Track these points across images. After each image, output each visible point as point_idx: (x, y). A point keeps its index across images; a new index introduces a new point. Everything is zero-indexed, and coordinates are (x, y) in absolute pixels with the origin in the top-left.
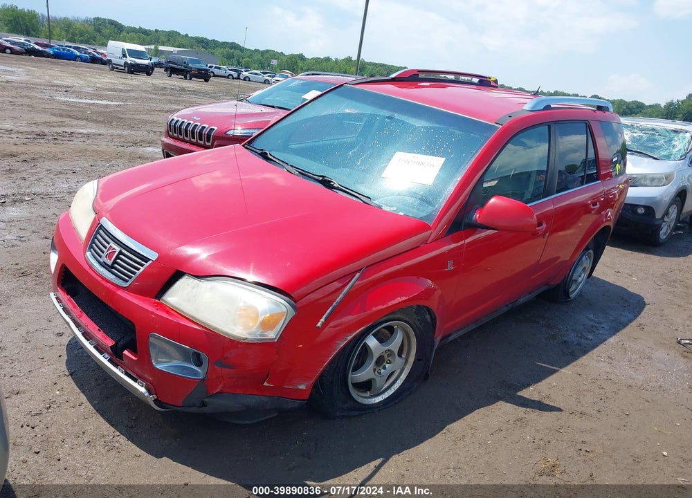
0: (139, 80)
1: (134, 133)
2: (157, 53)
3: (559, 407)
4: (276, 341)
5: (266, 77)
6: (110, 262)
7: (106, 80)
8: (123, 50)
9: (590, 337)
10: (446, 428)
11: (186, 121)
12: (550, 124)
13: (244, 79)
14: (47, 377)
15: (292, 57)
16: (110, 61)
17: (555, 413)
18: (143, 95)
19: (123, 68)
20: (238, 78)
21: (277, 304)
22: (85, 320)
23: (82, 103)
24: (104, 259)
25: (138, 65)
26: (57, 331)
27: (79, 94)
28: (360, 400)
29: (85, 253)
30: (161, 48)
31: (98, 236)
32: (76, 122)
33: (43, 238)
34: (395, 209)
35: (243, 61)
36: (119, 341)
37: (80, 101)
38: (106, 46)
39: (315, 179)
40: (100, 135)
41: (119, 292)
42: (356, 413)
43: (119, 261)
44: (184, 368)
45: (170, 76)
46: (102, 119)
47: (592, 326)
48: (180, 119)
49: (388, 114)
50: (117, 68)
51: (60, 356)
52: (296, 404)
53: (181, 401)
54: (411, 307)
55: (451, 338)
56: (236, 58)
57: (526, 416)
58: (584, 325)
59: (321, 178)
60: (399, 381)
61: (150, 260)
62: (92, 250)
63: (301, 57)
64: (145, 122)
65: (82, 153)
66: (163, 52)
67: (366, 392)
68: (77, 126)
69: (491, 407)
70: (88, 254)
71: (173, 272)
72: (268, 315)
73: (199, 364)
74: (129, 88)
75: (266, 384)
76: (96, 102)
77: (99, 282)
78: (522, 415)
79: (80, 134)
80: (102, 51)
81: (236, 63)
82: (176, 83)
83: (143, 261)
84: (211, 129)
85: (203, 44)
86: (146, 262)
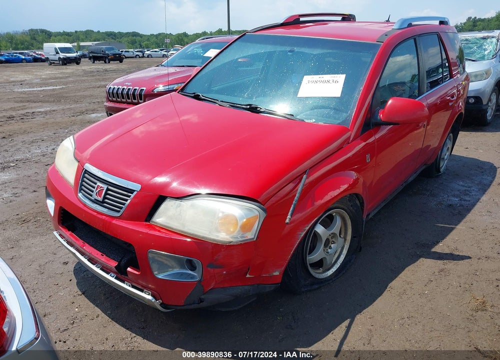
0: (71, 68)
1: (78, 105)
2: (80, 48)
3: (468, 255)
4: (255, 240)
5: (163, 52)
6: (100, 199)
7: (48, 72)
8: (56, 49)
9: (467, 198)
10: (389, 286)
11: (121, 87)
12: (415, 37)
13: (148, 57)
14: (65, 298)
15: (179, 35)
16: (48, 58)
17: (467, 260)
18: (78, 78)
19: (58, 62)
20: (143, 57)
21: (250, 210)
22: (88, 248)
23: (35, 91)
24: (95, 197)
25: (69, 58)
26: (63, 261)
27: (31, 85)
28: (317, 276)
29: (77, 195)
30: (82, 44)
31: (85, 179)
32: (34, 105)
33: (32, 192)
34: (314, 120)
35: (143, 44)
36: (121, 261)
37: (33, 89)
38: (43, 49)
39: (244, 109)
40: (54, 111)
41: (114, 222)
42: (316, 287)
43: (108, 196)
44: (182, 274)
45: (94, 63)
46: (53, 100)
47: (465, 190)
48: (116, 87)
49: (288, 49)
50: (54, 63)
51: (71, 280)
52: (273, 287)
53: (183, 301)
54: (345, 196)
55: (370, 216)
56: (138, 43)
57: (446, 267)
58: (458, 191)
59: (248, 107)
60: (342, 256)
61: (135, 191)
62: (82, 191)
63: (185, 35)
64: (85, 97)
65: (45, 125)
66: (84, 47)
67: (319, 268)
68: (35, 107)
69: (416, 264)
70: (80, 195)
71: (156, 197)
72: (245, 220)
73: (193, 268)
74: (67, 76)
75: (248, 276)
76: (45, 88)
77: (94, 215)
78: (442, 267)
79: (40, 112)
80: (40, 53)
81: (139, 46)
82: (100, 67)
83: (129, 193)
84: (142, 90)
85: (112, 36)
86: (132, 193)
